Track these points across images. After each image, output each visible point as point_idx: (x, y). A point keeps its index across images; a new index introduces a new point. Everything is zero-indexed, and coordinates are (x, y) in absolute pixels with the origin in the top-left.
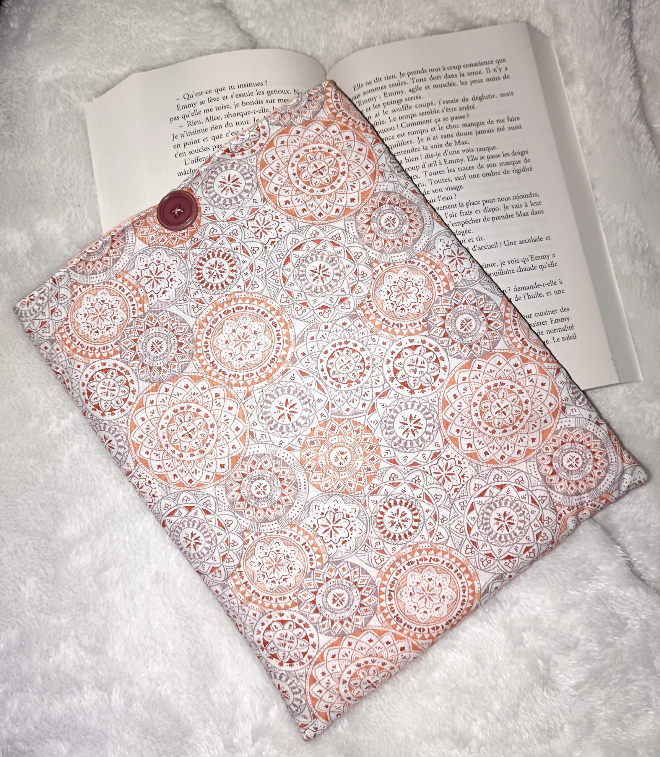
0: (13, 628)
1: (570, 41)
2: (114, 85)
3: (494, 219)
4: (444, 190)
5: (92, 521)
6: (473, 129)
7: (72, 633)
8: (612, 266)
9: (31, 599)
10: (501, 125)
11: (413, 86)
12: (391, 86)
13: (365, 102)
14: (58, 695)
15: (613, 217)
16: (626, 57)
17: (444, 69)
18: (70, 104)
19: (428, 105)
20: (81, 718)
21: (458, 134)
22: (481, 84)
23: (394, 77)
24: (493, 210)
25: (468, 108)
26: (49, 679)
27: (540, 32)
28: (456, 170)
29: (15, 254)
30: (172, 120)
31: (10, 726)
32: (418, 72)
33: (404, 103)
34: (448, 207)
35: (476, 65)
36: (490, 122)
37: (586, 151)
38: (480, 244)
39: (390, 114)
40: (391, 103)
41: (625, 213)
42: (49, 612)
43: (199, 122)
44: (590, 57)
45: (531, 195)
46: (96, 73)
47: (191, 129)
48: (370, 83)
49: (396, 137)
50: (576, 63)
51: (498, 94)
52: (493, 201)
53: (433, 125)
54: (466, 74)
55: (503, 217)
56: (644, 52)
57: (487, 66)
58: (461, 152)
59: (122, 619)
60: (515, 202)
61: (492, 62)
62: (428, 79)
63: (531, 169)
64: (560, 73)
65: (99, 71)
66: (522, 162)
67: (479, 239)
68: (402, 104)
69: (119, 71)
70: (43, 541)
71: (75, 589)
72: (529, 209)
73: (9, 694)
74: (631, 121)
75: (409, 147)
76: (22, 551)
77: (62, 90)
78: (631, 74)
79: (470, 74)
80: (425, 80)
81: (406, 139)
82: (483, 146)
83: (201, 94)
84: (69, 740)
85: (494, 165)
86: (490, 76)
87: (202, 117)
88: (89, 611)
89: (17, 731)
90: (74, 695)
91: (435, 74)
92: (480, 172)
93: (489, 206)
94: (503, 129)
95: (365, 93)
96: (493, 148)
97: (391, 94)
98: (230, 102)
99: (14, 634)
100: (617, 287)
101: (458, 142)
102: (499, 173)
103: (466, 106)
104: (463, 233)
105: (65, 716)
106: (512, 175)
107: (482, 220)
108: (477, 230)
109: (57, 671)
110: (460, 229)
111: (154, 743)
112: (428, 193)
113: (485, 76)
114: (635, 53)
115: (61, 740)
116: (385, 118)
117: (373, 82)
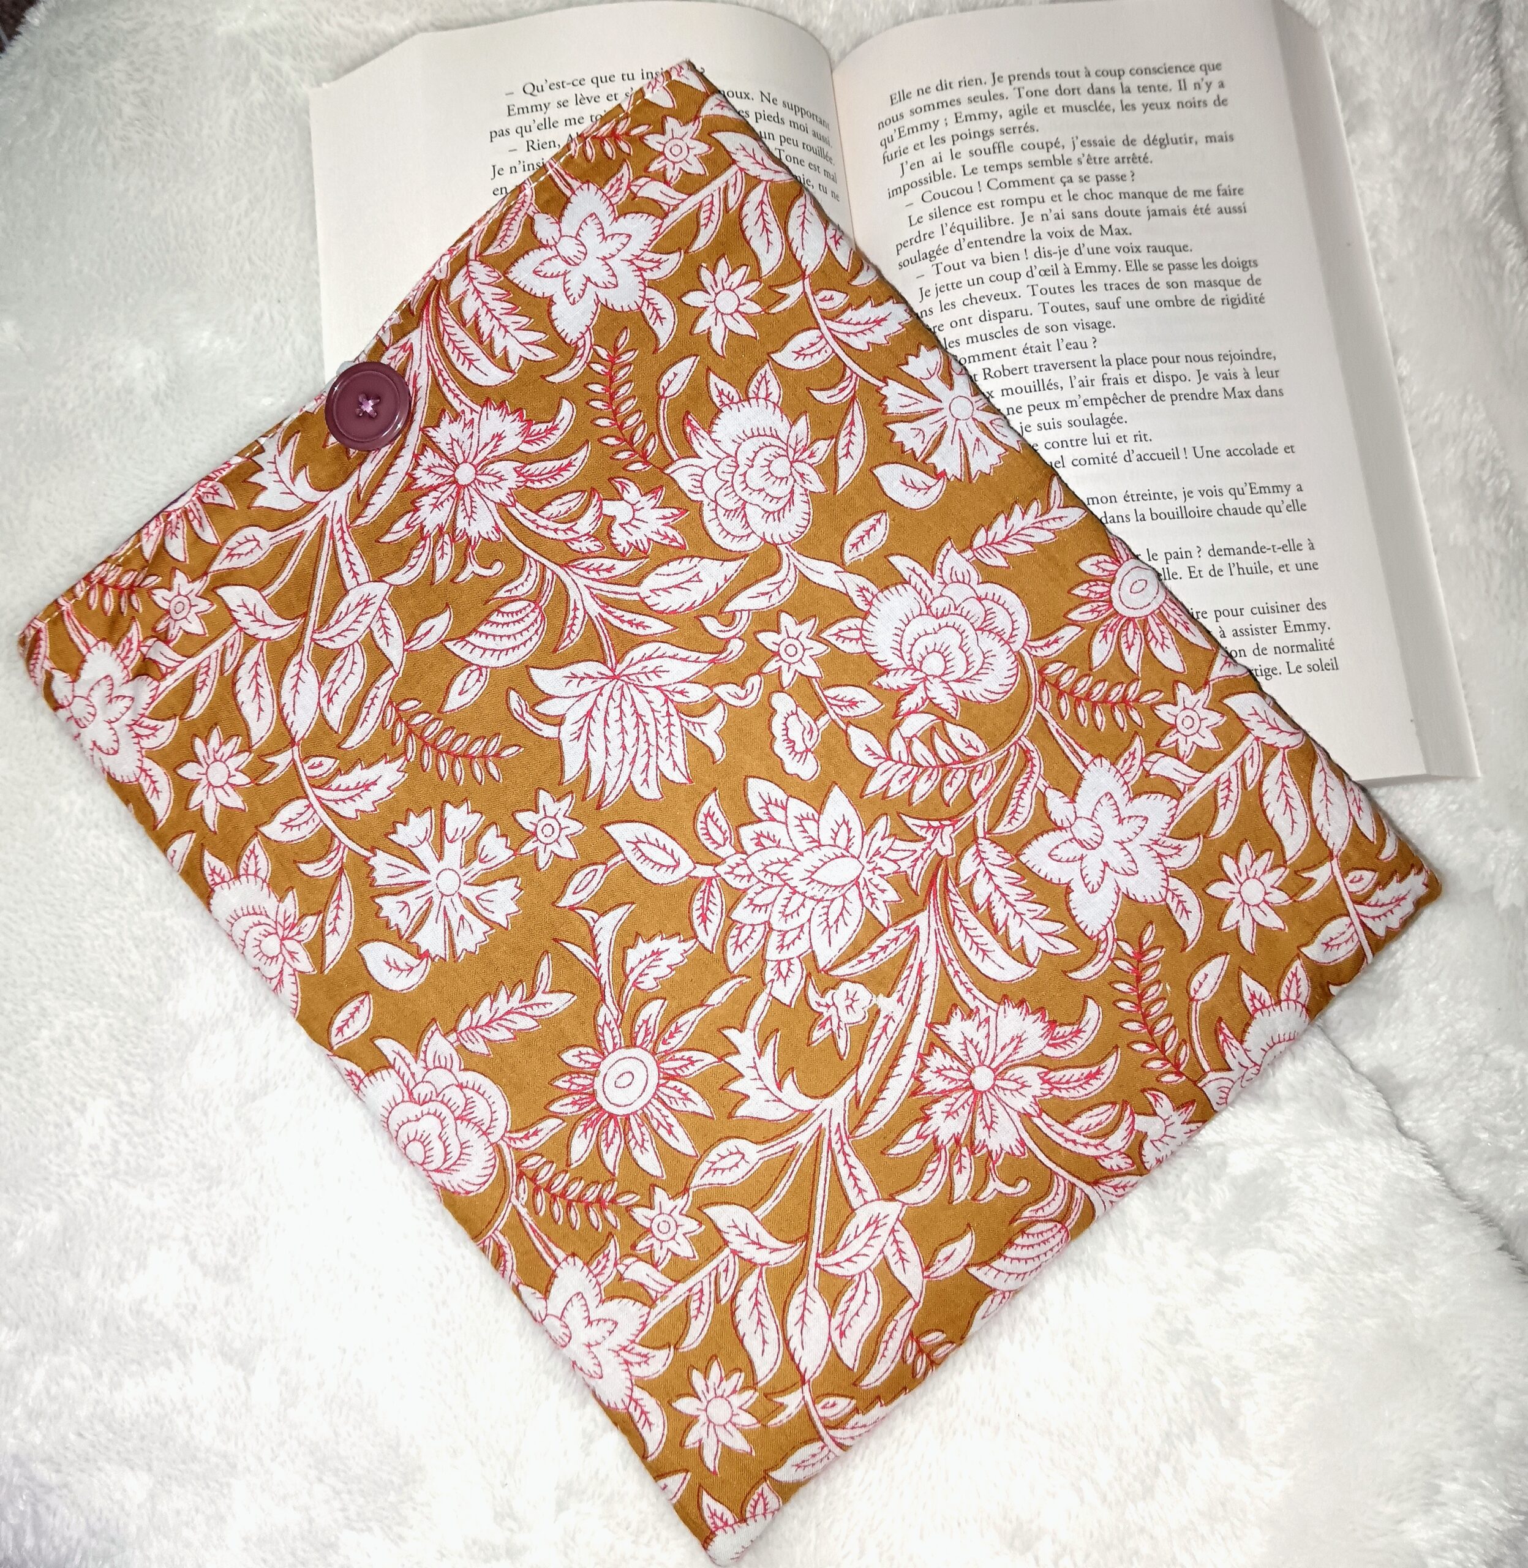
0: (48, 1209)
1: (1363, 38)
2: (377, 54)
3: (1174, 398)
4: (1070, 327)
6: (1142, 204)
7: (178, 1231)
8: (1427, 526)
9: (94, 1147)
10: (1202, 202)
11: (1019, 104)
12: (972, 100)
13: (912, 130)
14: (134, 1368)
15: (1436, 419)
16: (1482, 79)
17: (1088, 75)
18: (279, 86)
19: (1048, 146)
20: (180, 1421)
21: (1109, 213)
22: (1164, 112)
23: (979, 81)
24: (1174, 379)
25: (1134, 159)
26: (118, 1328)
27: (1299, 16)
28: (1101, 287)
29: (130, 391)
30: (493, 135)
31: (21, 1426)
32: (1032, 76)
33: (997, 138)
34: (1076, 365)
35: (1157, 71)
36: (1180, 194)
37: (1383, 275)
38: (1141, 448)
39: (965, 159)
40: (970, 136)
41: (1461, 412)
42: (131, 1181)
43: (552, 143)
44: (1405, 74)
45: (1259, 355)
46: (340, 26)
47: (533, 156)
48: (927, 91)
49: (974, 207)
50: (1375, 86)
51: (1200, 136)
52: (1175, 360)
53: (1058, 188)
54: (1134, 89)
55: (1194, 396)
56: (1522, 75)
57: (1181, 76)
58: (1113, 250)
60: (1224, 367)
61: (1192, 68)
62: (1052, 92)
63: (1261, 300)
65: (347, 21)
66: (1244, 282)
67: (1141, 437)
68: (992, 140)
69: (390, 25)
70: (130, 1021)
71: (192, 1133)
72: (1253, 385)
73: (28, 1354)
75: (1001, 231)
76: (85, 1041)
77: (265, 56)
78: (1492, 116)
79: (1142, 89)
80: (1045, 93)
81: (996, 213)
82: (1160, 242)
83: (561, 85)
84: (150, 1469)
85: (1182, 284)
86: (1185, 97)
87: (559, 133)
88: (219, 1183)
89: (36, 1438)
90: (170, 1369)
91: (1067, 83)
92: (1152, 296)
93: (1166, 369)
94: (1207, 211)
95: (913, 112)
96: (1183, 249)
97: (970, 117)
99: (50, 1220)
100: (1436, 571)
101: (1106, 228)
102: (1191, 302)
103: (1130, 155)
104: (1105, 422)
105: (147, 1415)
106: (1218, 308)
107: (1147, 399)
108: (1135, 418)
109: (137, 1312)
110: (1100, 412)
111: (338, 1493)
112: (1035, 331)
113: (1173, 96)
114: (1502, 74)
115: (132, 1468)
116: (954, 166)
117: (933, 89)
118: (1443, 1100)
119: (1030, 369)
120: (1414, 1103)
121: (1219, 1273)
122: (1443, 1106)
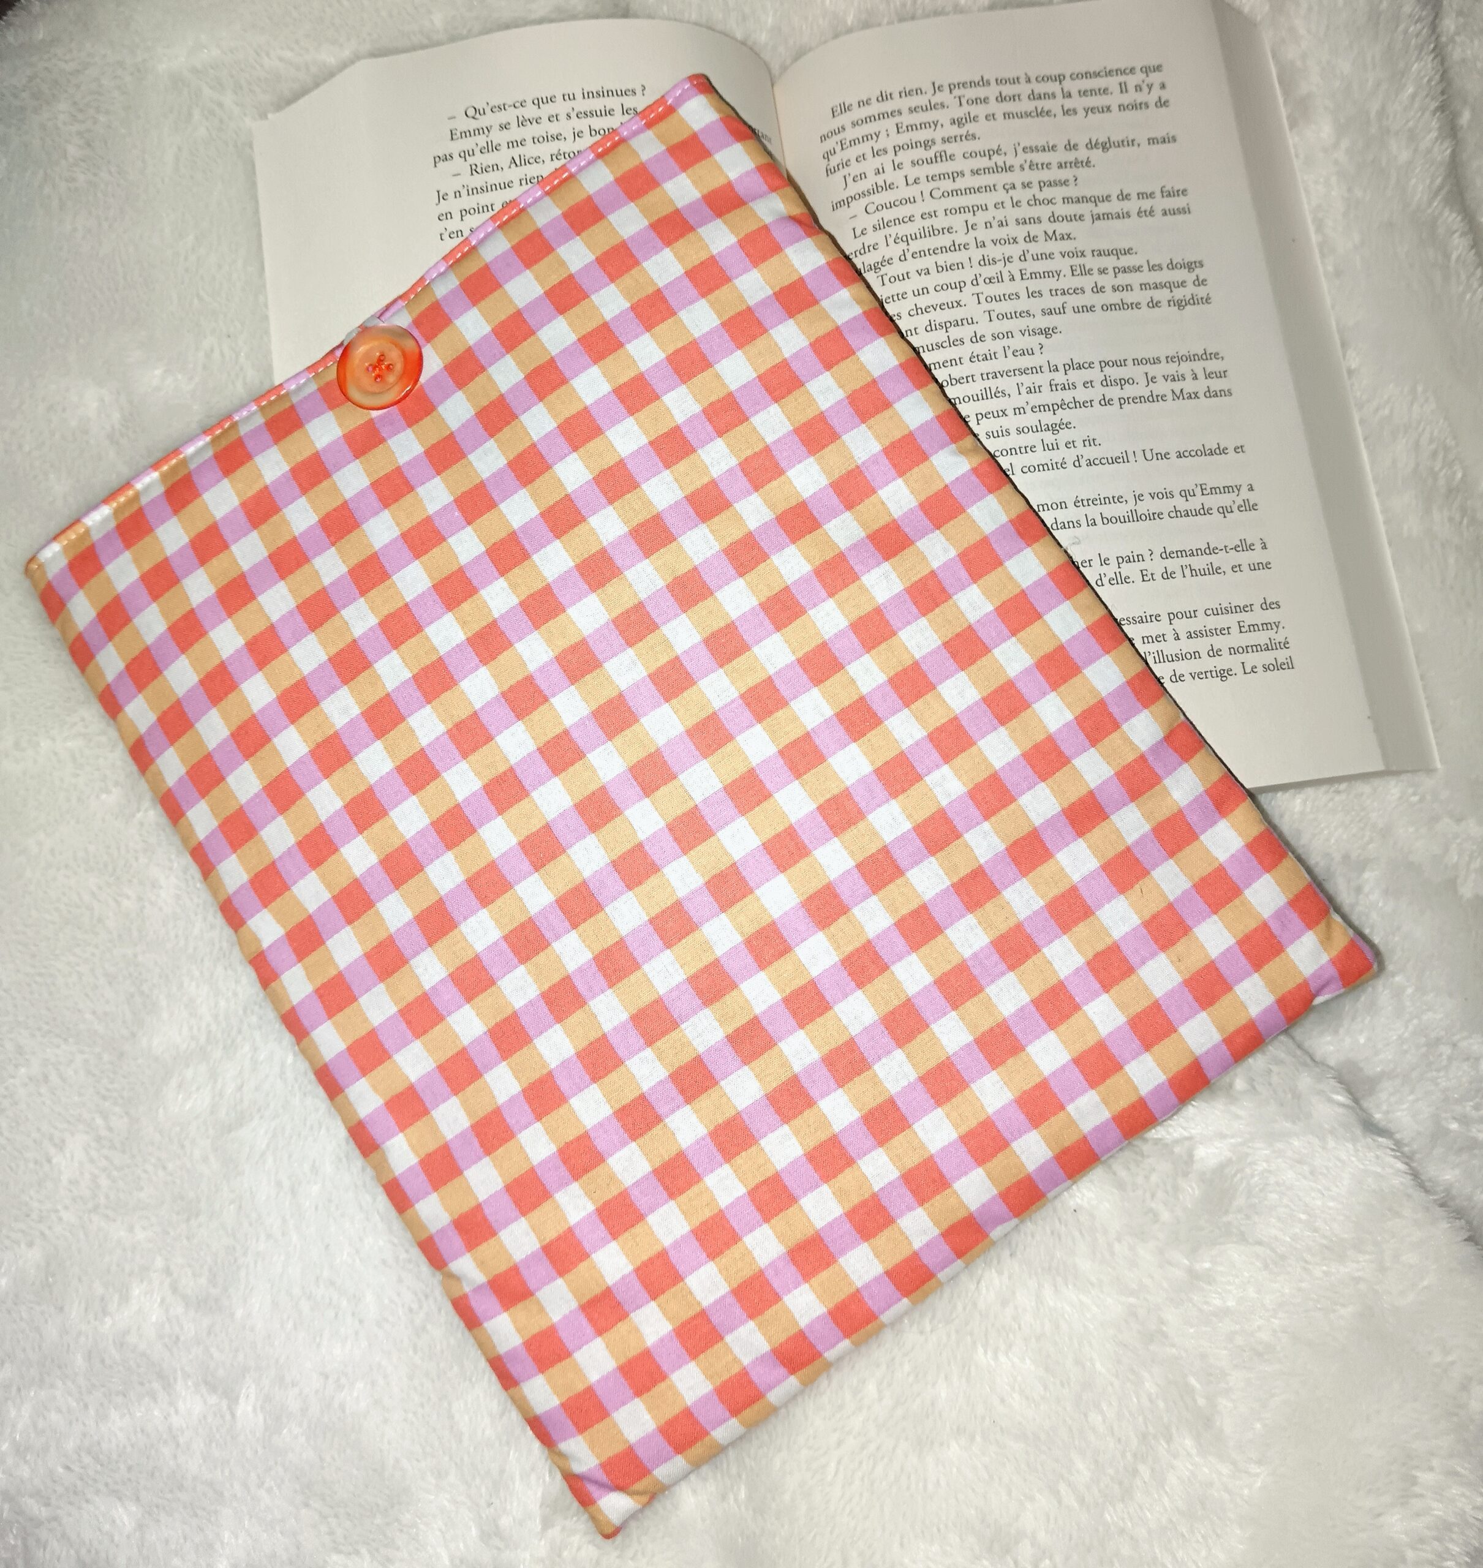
0: (30, 1245)
1: (1302, 31)
2: (317, 85)
3: (1123, 402)
4: (1016, 334)
5: (216, 1017)
6: (1085, 209)
7: (159, 1263)
8: (1380, 518)
9: (73, 1182)
10: (1146, 204)
11: (959, 113)
12: (912, 110)
13: (854, 142)
14: (119, 1399)
15: (1387, 411)
16: (1423, 67)
17: (1029, 81)
18: (221, 121)
19: (989, 154)
20: (166, 1451)
21: (1053, 219)
22: (1106, 115)
23: (919, 91)
24: (1122, 382)
25: (1076, 163)
26: (103, 1361)
27: (1239, 12)
28: (1046, 293)
29: (85, 432)
30: (437, 160)
31: (10, 1461)
32: (973, 84)
33: (938, 147)
34: (1023, 372)
35: (1097, 75)
36: (1124, 197)
37: (1330, 268)
38: (1090, 453)
39: (908, 169)
40: (911, 146)
41: (1412, 404)
42: (112, 1215)
43: (496, 167)
44: (1345, 66)
45: (1207, 356)
46: (281, 59)
47: (478, 181)
48: (867, 102)
49: (918, 217)
50: (1315, 79)
51: (1142, 138)
52: (1122, 363)
53: (1000, 195)
54: (1075, 93)
55: (1142, 399)
56: (1464, 61)
57: (1122, 78)
58: (1057, 256)
59: (269, 1236)
60: (1171, 369)
61: (1132, 71)
62: (992, 99)
63: (1207, 300)
64: (1281, 100)
65: (288, 54)
66: (1189, 283)
67: (1090, 442)
68: (935, 149)
69: (329, 57)
70: (106, 1057)
71: (170, 1166)
72: (1201, 385)
73: (14, 1389)
74: (1430, 204)
75: (945, 240)
76: (60, 1077)
77: (207, 91)
78: (1434, 105)
79: (1083, 93)
80: (985, 100)
81: (939, 222)
82: (1105, 246)
83: (502, 108)
84: (138, 1499)
85: (1128, 288)
86: (1126, 99)
87: (502, 157)
88: (197, 1215)
89: (25, 1472)
90: (154, 1399)
91: (1008, 90)
92: (1098, 300)
93: (1114, 373)
95: (854, 124)
96: (1128, 252)
97: (911, 128)
98: (564, 127)
99: (34, 1256)
100: (1390, 563)
101: (1050, 233)
102: (1138, 305)
103: (1072, 159)
104: (1053, 428)
105: (132, 1446)
106: (1165, 310)
107: (1096, 403)
108: (1084, 424)
109: (121, 1345)
110: (1048, 418)
111: (324, 1517)
112: (982, 339)
113: (1115, 99)
114: (1442, 63)
115: (120, 1499)
116: (896, 177)
117: (874, 100)
118: (1412, 1092)
119: (978, 377)
120: (1383, 1096)
121: (1191, 1272)
122: (1411, 1098)
